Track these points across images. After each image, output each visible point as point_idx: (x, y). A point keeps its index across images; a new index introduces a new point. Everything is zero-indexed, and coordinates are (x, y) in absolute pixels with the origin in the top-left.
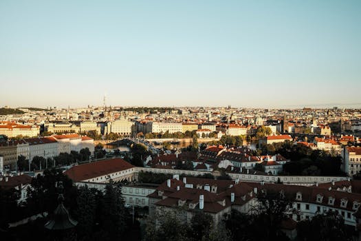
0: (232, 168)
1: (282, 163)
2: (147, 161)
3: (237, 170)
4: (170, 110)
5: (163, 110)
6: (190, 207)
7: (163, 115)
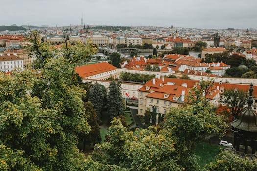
0: (189, 71)
1: (224, 68)
2: (124, 65)
3: (193, 73)
4: (129, 28)
5: (124, 28)
6: (174, 99)
7: (125, 32)
